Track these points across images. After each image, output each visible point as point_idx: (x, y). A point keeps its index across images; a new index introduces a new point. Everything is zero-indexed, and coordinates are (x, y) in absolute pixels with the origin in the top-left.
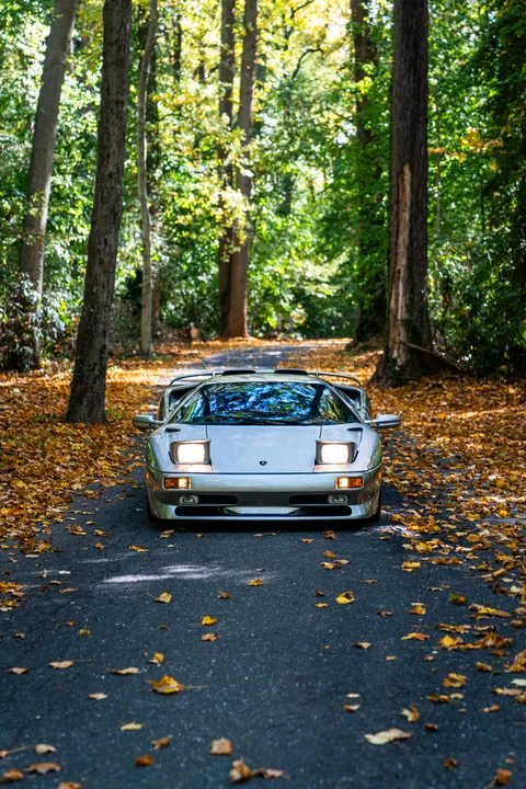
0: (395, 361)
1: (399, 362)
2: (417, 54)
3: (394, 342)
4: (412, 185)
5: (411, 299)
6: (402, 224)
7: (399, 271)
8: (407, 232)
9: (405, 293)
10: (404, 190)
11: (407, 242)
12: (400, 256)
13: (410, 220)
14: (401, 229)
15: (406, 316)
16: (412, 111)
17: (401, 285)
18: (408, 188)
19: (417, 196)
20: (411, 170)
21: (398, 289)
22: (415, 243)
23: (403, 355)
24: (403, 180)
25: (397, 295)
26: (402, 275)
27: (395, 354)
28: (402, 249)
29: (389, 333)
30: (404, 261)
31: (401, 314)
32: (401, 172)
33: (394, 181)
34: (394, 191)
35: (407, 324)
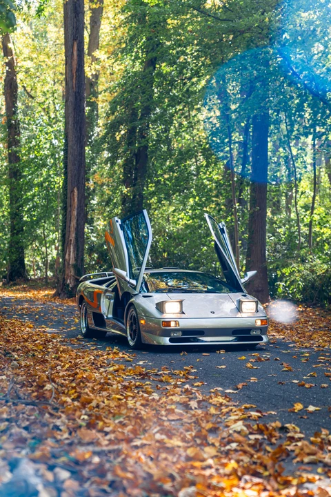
0: (68, 285)
1: (71, 286)
2: (81, 134)
3: (68, 275)
4: (78, 198)
5: (77, 254)
6: (73, 217)
7: (71, 240)
8: (75, 221)
9: (74, 251)
10: (74, 200)
11: (75, 226)
12: (71, 233)
13: (77, 215)
14: (72, 219)
15: (74, 262)
16: (79, 162)
17: (72, 247)
18: (76, 199)
19: (80, 203)
20: (78, 190)
21: (70, 249)
22: (79, 227)
23: (72, 282)
24: (74, 195)
25: (70, 252)
26: (72, 242)
27: (68, 281)
28: (72, 229)
29: (64, 271)
30: (74, 235)
31: (72, 262)
32: (73, 191)
33: (69, 195)
34: (68, 200)
35: (75, 266)
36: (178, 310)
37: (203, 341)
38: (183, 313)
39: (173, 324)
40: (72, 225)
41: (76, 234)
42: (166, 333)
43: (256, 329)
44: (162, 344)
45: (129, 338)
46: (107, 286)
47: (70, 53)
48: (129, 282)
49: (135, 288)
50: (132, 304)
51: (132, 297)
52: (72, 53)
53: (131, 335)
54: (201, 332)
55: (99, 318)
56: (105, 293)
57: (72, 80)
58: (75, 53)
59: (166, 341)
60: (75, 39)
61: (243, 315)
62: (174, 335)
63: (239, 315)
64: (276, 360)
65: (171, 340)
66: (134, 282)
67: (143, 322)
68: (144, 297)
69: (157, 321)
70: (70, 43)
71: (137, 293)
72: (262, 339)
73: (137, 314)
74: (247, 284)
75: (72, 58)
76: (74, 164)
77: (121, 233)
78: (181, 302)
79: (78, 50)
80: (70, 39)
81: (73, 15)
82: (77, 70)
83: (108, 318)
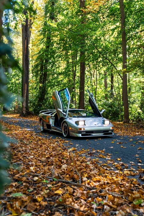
6: (25, 92)
18: (26, 87)
22: (27, 95)
26: (25, 100)
27: (24, 112)
29: (22, 109)
30: (25, 98)
31: (25, 106)
32: (25, 85)
33: (24, 86)
34: (24, 87)
35: (26, 107)
36: (83, 124)
37: (93, 135)
38: (85, 125)
39: (82, 129)
40: (25, 95)
41: (26, 98)
42: (80, 132)
43: (110, 130)
44: (79, 136)
45: (64, 134)
46: (51, 115)
47: (24, 43)
48: (63, 114)
49: (65, 116)
50: (65, 122)
51: (64, 119)
52: (25, 43)
53: (64, 133)
54: (92, 132)
55: (49, 126)
56: (51, 117)
57: (25, 51)
58: (26, 43)
59: (80, 135)
60: (26, 39)
61: (106, 125)
62: (83, 133)
63: (104, 125)
64: (126, 143)
65: (82, 135)
66: (65, 114)
67: (70, 128)
68: (70, 119)
69: (76, 128)
70: (24, 40)
71: (66, 117)
72: (112, 134)
73: (68, 126)
74: (103, 114)
75: (25, 44)
76: (25, 77)
77: (58, 96)
78: (84, 121)
79: (27, 42)
80: (24, 39)
81: (25, 32)
82: (26, 48)
83: (52, 126)
